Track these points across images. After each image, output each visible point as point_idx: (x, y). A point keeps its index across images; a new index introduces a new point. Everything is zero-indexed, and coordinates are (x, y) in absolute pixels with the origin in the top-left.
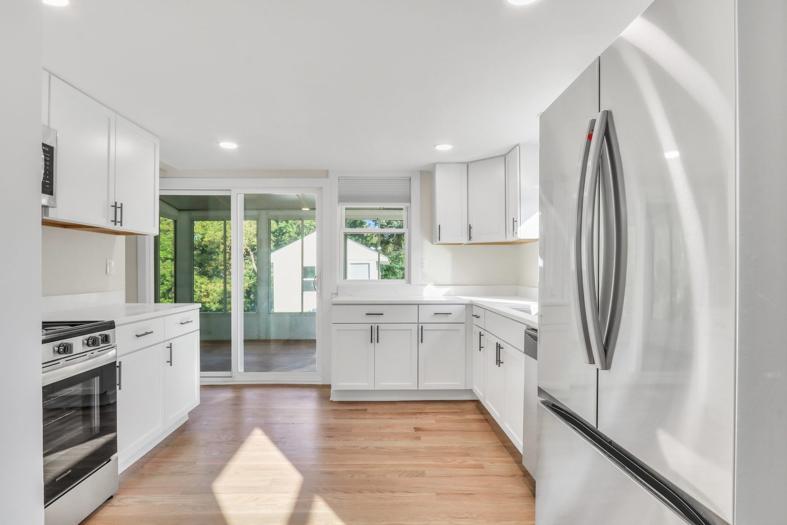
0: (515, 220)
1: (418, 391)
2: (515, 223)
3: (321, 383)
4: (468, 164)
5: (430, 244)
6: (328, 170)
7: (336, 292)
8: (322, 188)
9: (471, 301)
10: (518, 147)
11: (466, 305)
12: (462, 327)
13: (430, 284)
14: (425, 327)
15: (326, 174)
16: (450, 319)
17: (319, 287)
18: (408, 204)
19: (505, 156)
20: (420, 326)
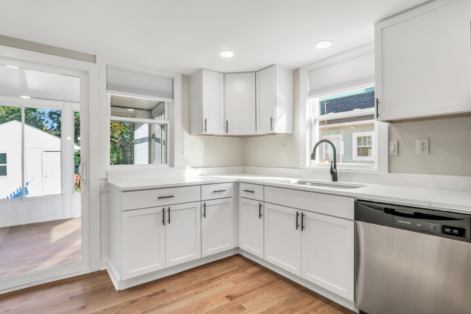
0: (272, 119)
1: (202, 259)
2: (272, 121)
3: (89, 272)
4: (224, 74)
5: (188, 135)
6: (95, 56)
7: (105, 178)
8: (88, 72)
9: (238, 179)
10: (274, 66)
11: (234, 182)
12: (231, 200)
13: (189, 167)
14: (207, 203)
15: (93, 59)
16: (224, 195)
17: (85, 173)
18: (171, 100)
19: (255, 72)
20: (203, 203)
